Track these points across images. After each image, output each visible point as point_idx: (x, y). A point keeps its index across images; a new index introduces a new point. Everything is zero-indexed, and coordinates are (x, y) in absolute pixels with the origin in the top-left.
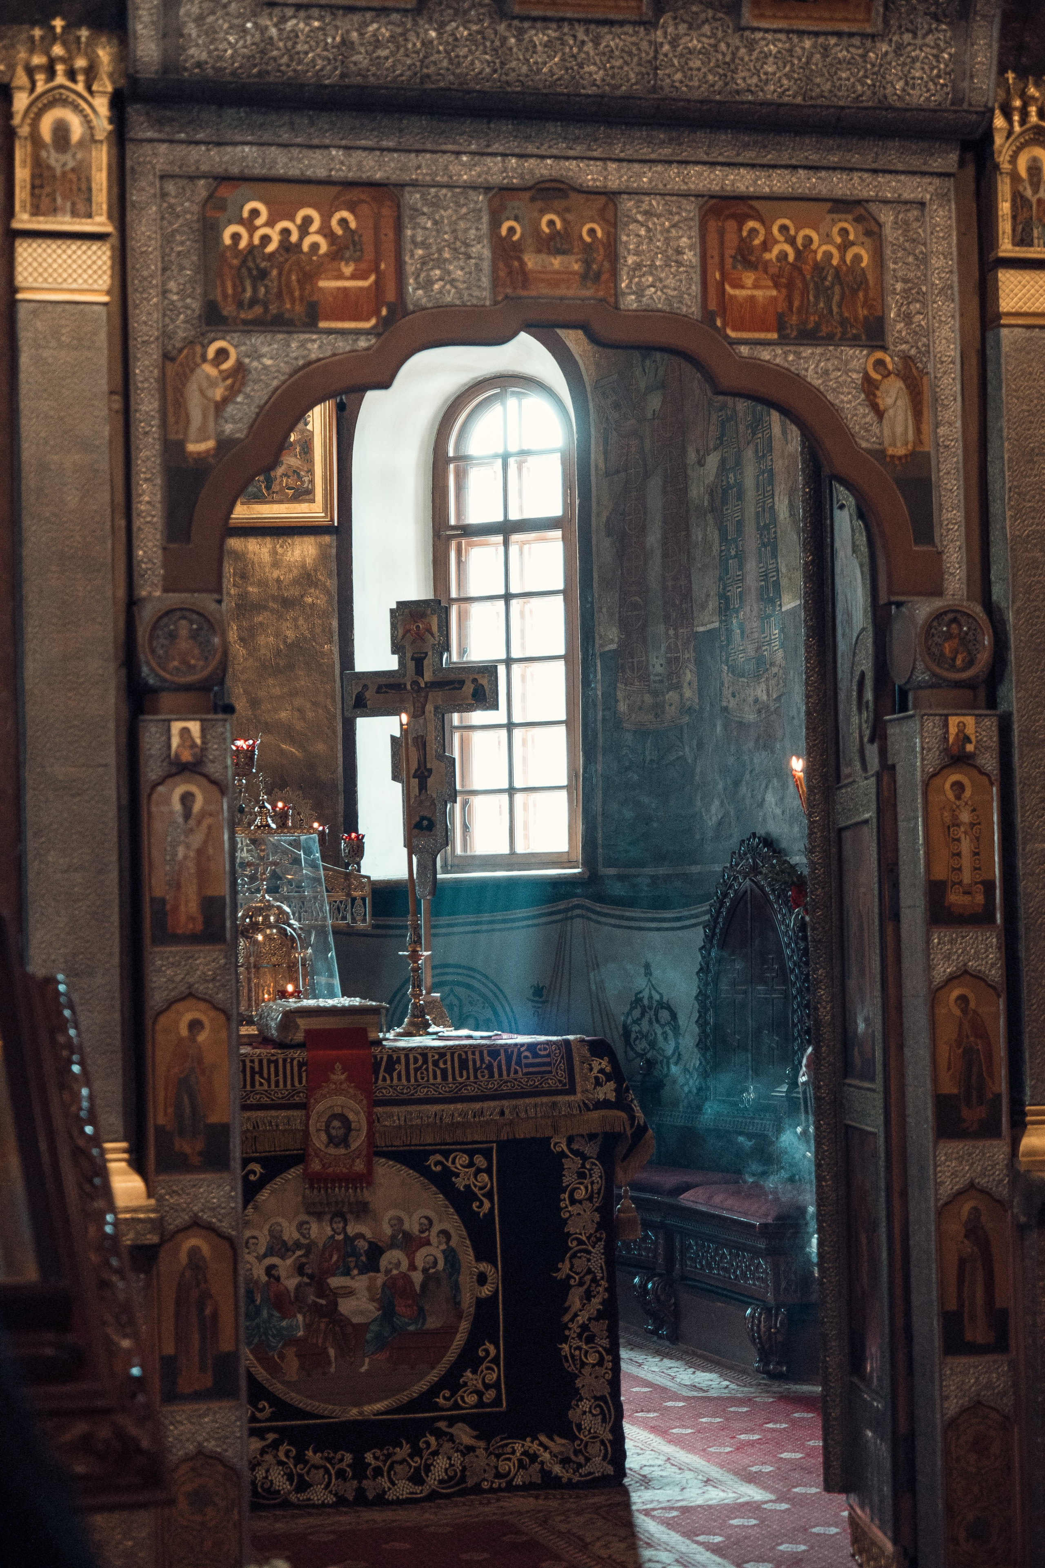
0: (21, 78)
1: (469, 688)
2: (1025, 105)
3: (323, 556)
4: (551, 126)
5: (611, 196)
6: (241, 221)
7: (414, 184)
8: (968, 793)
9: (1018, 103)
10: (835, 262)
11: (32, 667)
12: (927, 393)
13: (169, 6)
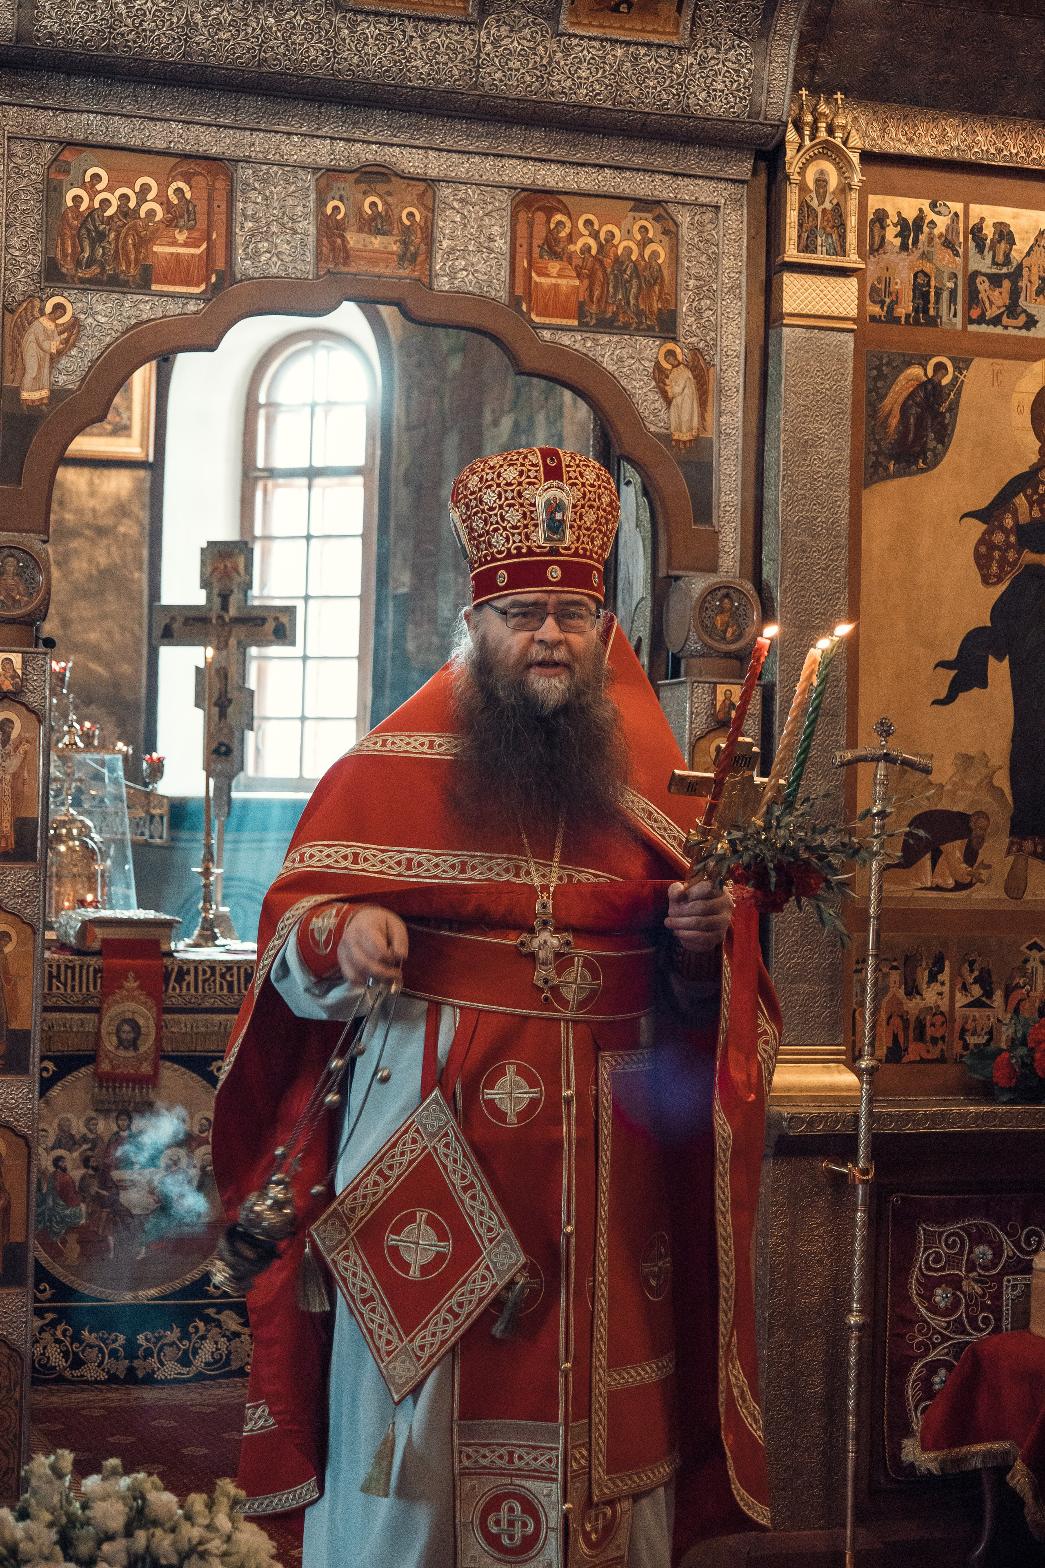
1: (270, 626)
2: (816, 121)
3: (138, 490)
4: (377, 114)
5: (431, 183)
6: (83, 185)
7: (247, 160)
9: (809, 118)
10: (634, 258)
12: (712, 386)
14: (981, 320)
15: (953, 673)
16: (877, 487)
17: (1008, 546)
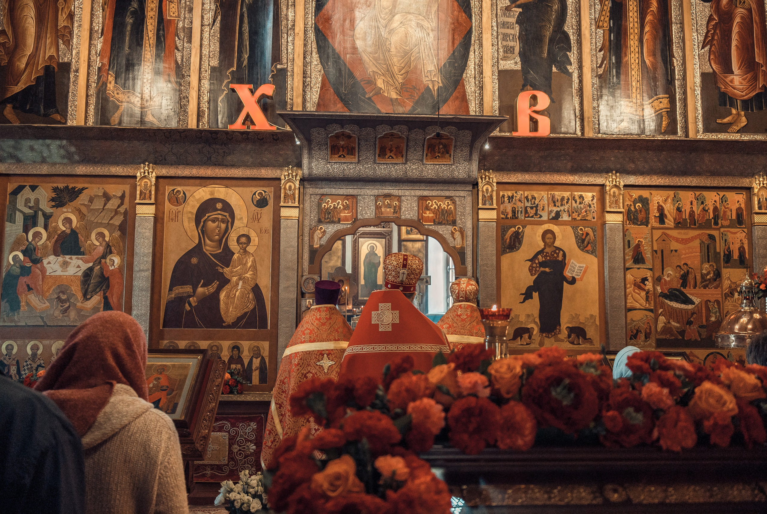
0: (283, 177)
1: (425, 280)
2: (485, 177)
3: (423, 246)
4: (387, 183)
5: (400, 197)
7: (360, 195)
9: (484, 176)
10: (446, 209)
11: (281, 288)
12: (465, 236)
13: (310, 163)
14: (528, 217)
15: (524, 296)
16: (504, 255)
17: (537, 267)
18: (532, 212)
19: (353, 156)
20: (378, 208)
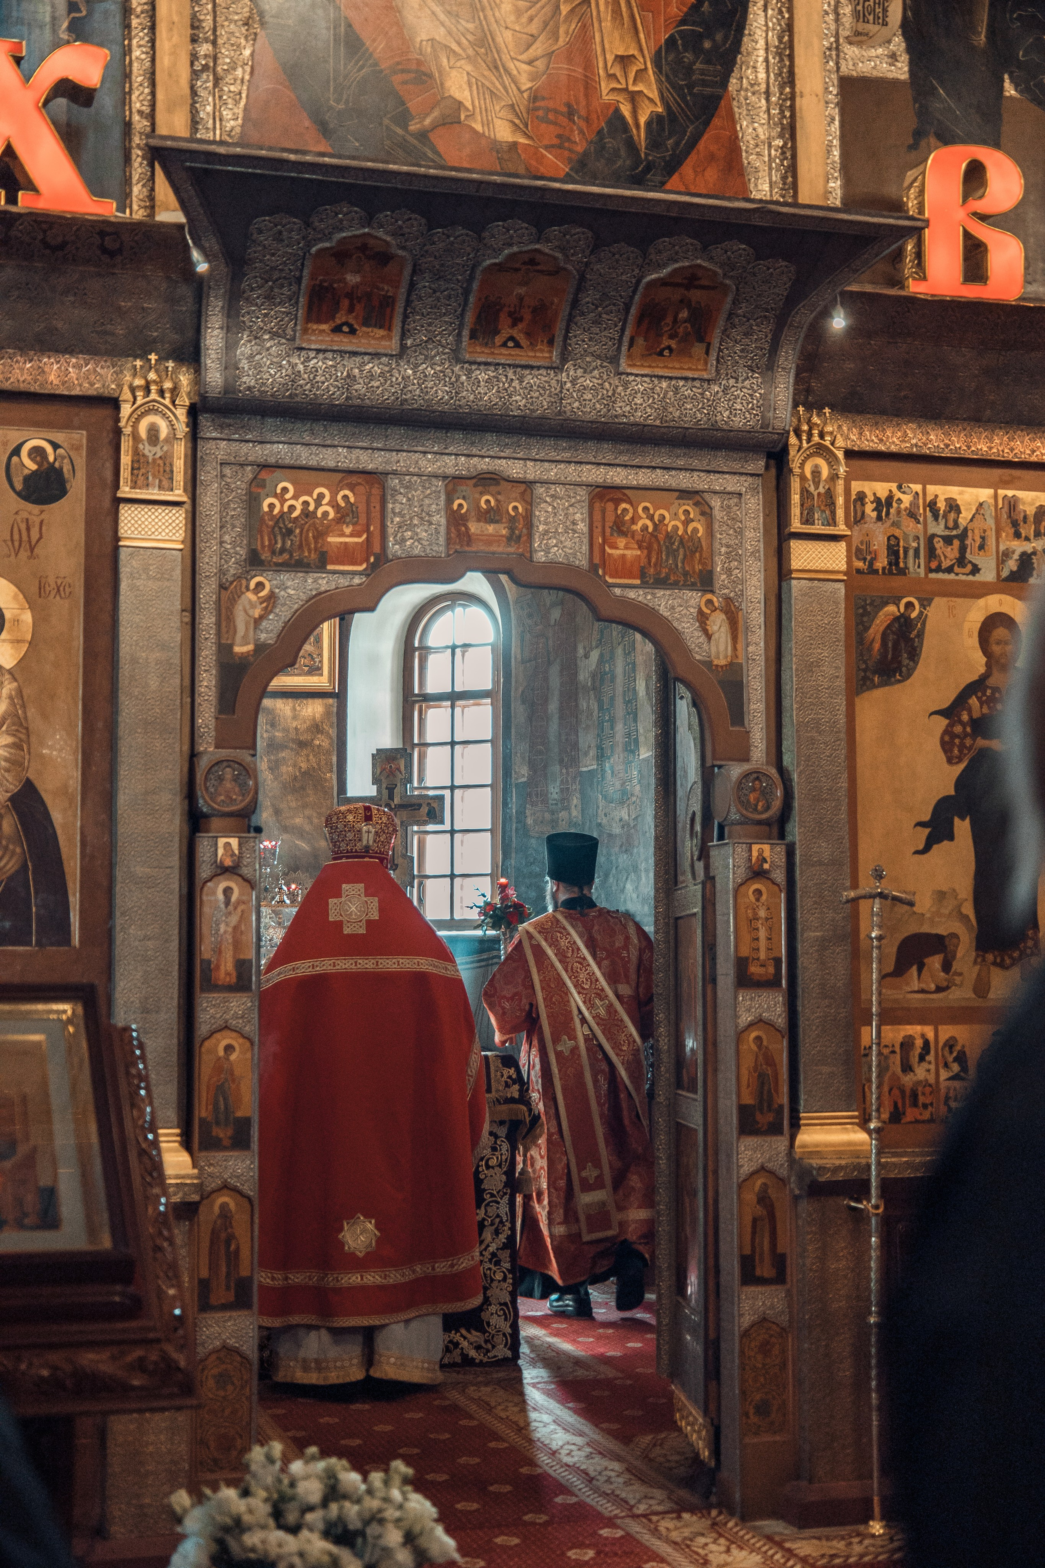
0: (126, 395)
1: (425, 809)
2: (810, 429)
3: (328, 714)
4: (488, 436)
5: (528, 484)
6: (276, 496)
7: (395, 473)
8: (764, 897)
9: (805, 428)
10: (680, 533)
12: (741, 623)
13: (230, 346)
14: (938, 569)
15: (927, 831)
16: (866, 695)
17: (966, 735)
18: (949, 554)
19: (381, 332)
20: (456, 520)
